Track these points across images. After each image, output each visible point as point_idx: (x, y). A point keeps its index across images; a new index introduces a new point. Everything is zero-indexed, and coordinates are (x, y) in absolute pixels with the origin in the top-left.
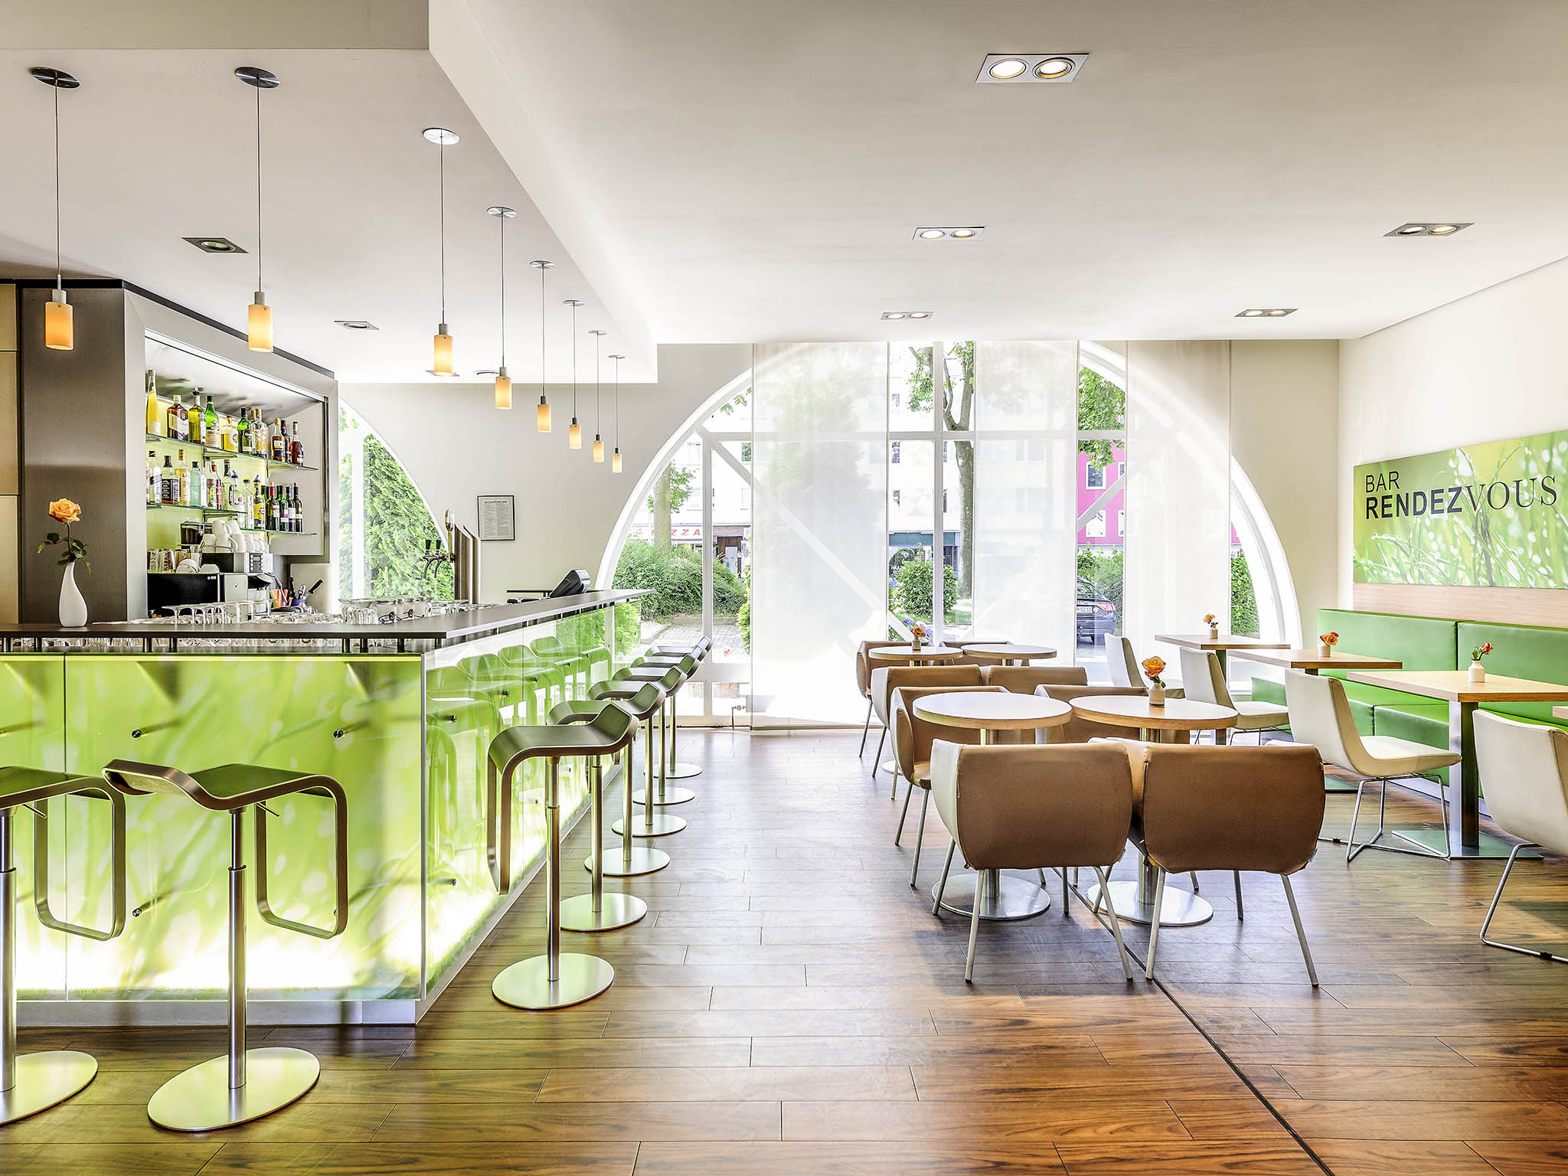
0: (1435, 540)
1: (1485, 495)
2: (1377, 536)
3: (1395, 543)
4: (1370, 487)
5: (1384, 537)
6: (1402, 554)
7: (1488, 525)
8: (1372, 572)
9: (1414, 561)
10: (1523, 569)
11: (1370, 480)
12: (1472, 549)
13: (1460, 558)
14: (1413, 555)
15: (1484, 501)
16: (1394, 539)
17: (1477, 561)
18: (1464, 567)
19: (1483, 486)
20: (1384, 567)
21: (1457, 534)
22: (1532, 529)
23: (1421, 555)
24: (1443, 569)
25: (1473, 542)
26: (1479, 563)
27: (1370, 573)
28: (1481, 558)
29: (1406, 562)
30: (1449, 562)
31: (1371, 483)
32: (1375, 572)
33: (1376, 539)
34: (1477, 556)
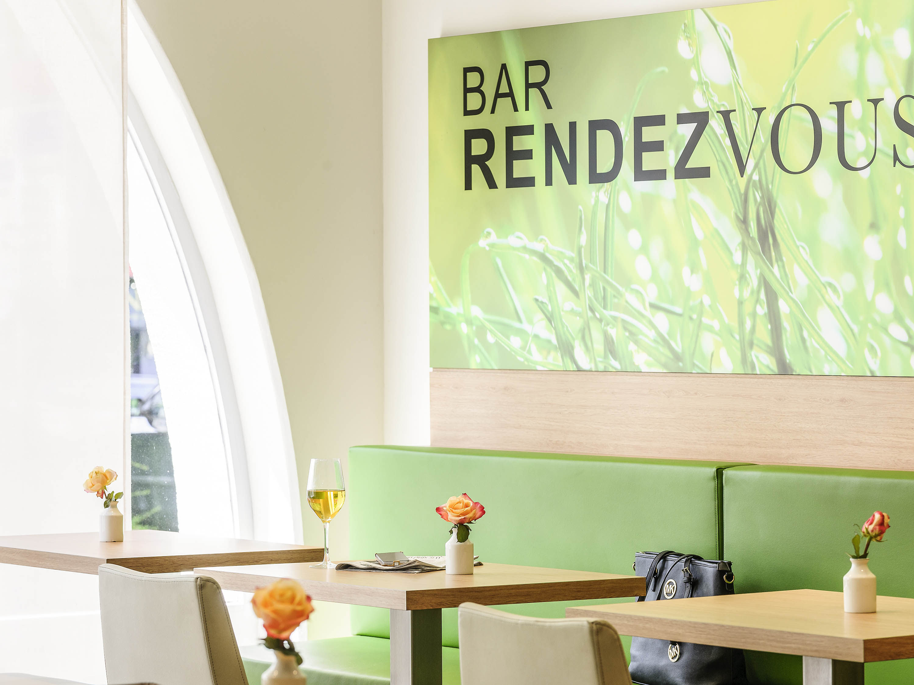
0: (644, 249)
1: (764, 136)
2: (494, 238)
3: (543, 258)
4: (474, 101)
5: (512, 241)
6: (561, 288)
7: (772, 214)
8: (483, 340)
9: (592, 310)
10: (856, 329)
11: (473, 80)
12: (735, 275)
13: (707, 301)
14: (589, 293)
15: (762, 151)
16: (539, 247)
17: (748, 308)
18: (716, 325)
19: (759, 111)
20: (516, 324)
21: (699, 235)
22: (874, 226)
23: (609, 290)
24: (664, 330)
25: (738, 257)
26: (754, 315)
27: (476, 341)
28: (757, 301)
29: (572, 311)
30: (679, 310)
31: (477, 90)
32: (490, 339)
33: (492, 246)
34: (747, 294)
